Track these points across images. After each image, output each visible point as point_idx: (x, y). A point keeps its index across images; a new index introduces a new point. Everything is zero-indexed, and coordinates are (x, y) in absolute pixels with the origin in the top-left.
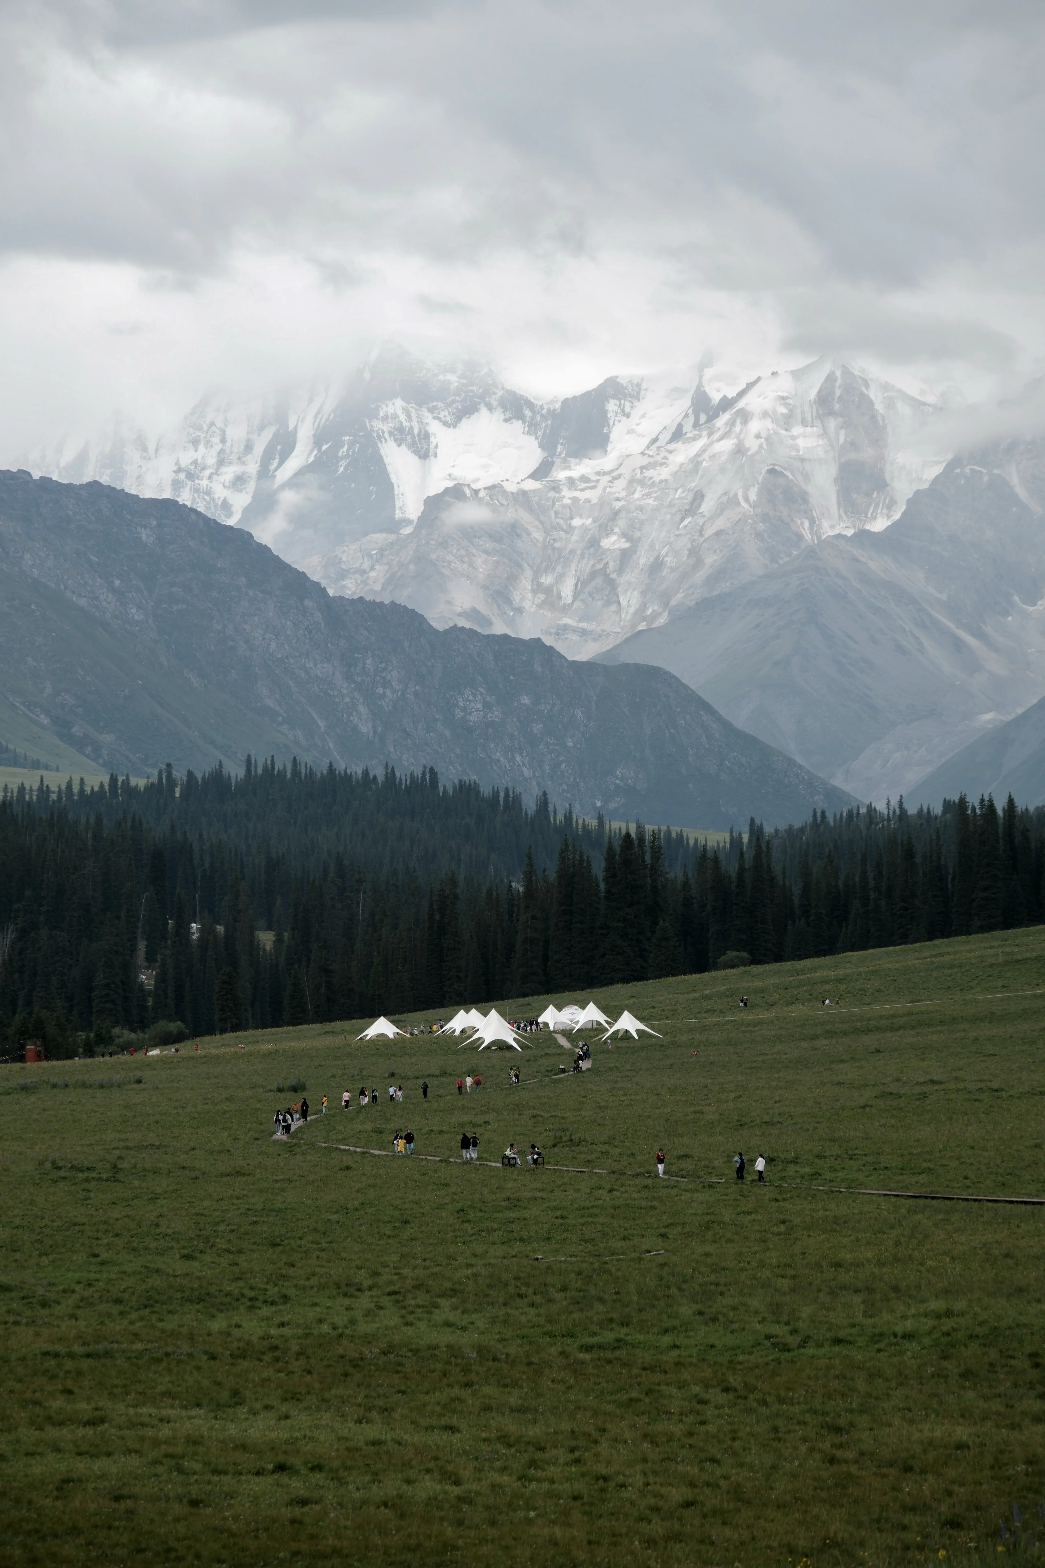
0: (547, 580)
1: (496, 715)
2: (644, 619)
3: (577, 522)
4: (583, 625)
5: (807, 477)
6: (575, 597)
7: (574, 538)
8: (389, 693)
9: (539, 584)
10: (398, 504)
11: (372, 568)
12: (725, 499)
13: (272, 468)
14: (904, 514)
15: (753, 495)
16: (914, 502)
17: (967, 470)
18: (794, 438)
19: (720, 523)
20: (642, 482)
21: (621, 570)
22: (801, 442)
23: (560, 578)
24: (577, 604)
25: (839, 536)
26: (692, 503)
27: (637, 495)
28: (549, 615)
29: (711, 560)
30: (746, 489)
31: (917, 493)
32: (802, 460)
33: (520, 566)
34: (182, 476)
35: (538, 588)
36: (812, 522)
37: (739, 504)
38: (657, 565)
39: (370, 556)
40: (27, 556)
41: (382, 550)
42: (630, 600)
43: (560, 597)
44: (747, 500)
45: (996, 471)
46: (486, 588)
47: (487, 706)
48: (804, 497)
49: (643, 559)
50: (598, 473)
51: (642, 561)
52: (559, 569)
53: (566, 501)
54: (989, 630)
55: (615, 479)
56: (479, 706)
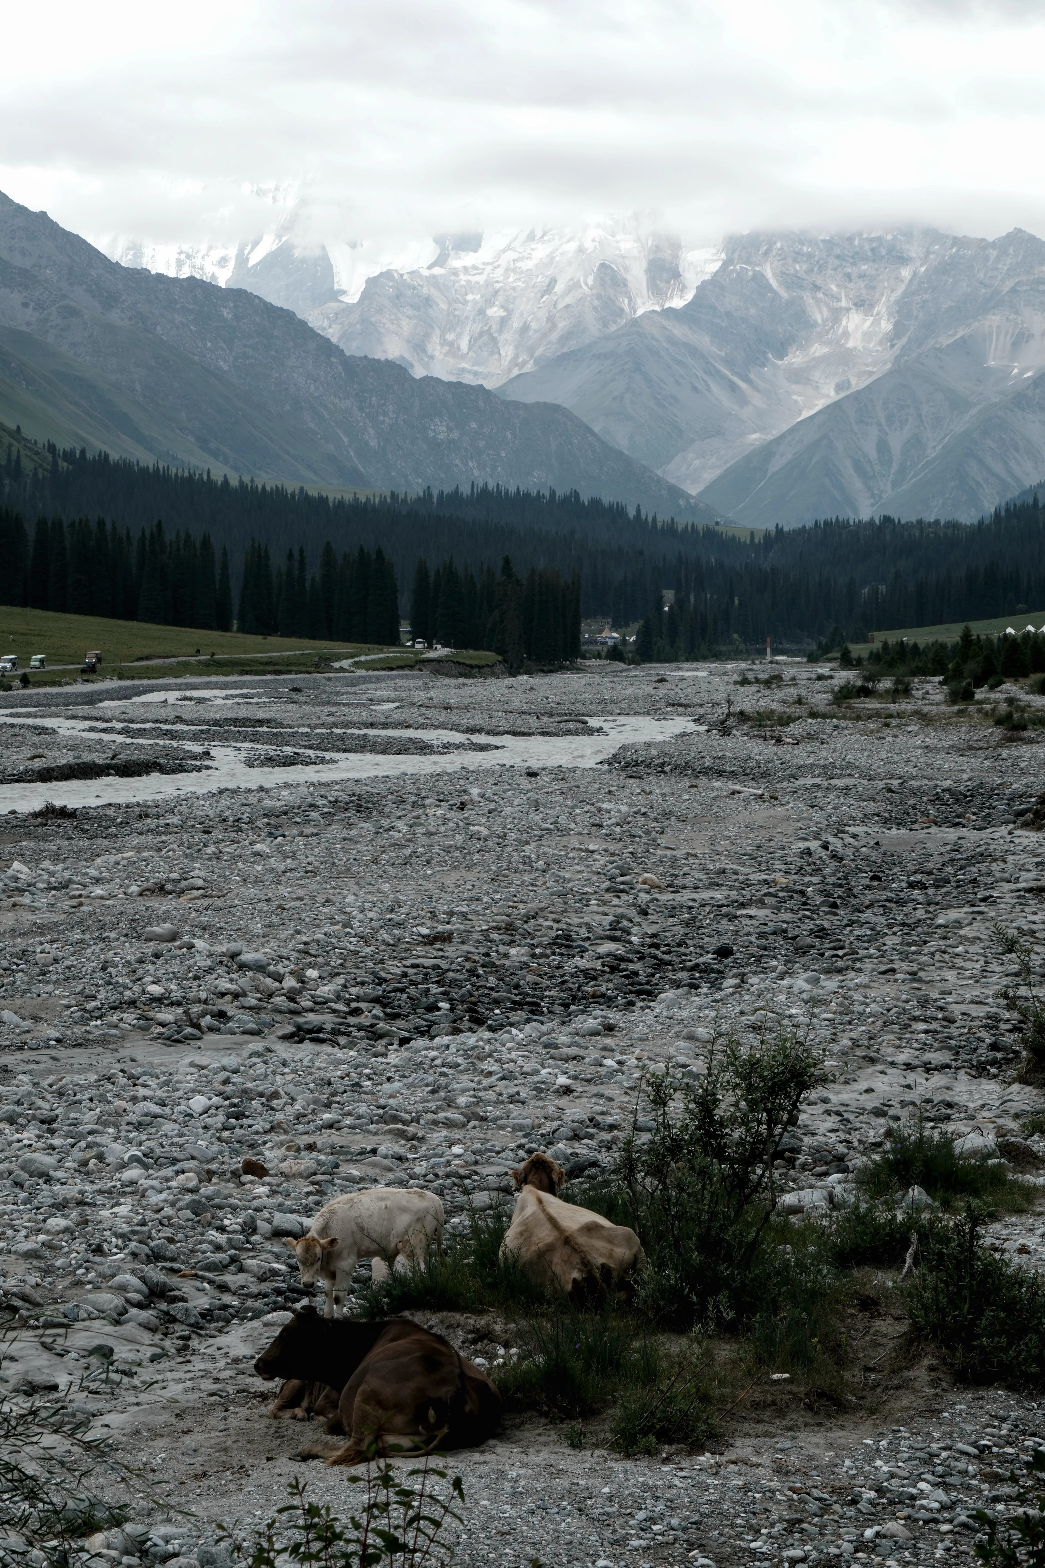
0: (450, 337)
1: (455, 435)
2: (517, 365)
3: (470, 297)
4: (475, 368)
5: (626, 269)
6: (470, 349)
7: (468, 308)
8: (387, 420)
9: (445, 340)
10: (336, 280)
11: (330, 326)
12: (571, 283)
13: (246, 252)
14: (695, 297)
15: (590, 281)
16: (702, 289)
17: (738, 267)
18: (618, 242)
19: (568, 300)
20: (514, 271)
21: (501, 331)
22: (623, 245)
23: (459, 336)
24: (471, 354)
25: (653, 311)
26: (549, 286)
27: (511, 280)
28: (452, 361)
29: (562, 325)
30: (586, 276)
31: (703, 282)
32: (623, 257)
33: (432, 327)
34: (183, 256)
35: (444, 342)
36: (630, 299)
37: (581, 287)
38: (525, 328)
39: (329, 318)
40: (159, 328)
41: (336, 314)
42: (507, 351)
43: (459, 349)
44: (586, 284)
45: (757, 269)
46: (409, 342)
47: (449, 429)
48: (625, 283)
49: (516, 323)
50: (484, 264)
51: (515, 325)
52: (458, 330)
53: (463, 283)
54: (752, 376)
55: (496, 268)
56: (444, 429)
